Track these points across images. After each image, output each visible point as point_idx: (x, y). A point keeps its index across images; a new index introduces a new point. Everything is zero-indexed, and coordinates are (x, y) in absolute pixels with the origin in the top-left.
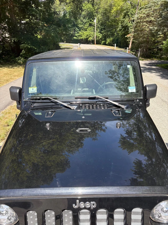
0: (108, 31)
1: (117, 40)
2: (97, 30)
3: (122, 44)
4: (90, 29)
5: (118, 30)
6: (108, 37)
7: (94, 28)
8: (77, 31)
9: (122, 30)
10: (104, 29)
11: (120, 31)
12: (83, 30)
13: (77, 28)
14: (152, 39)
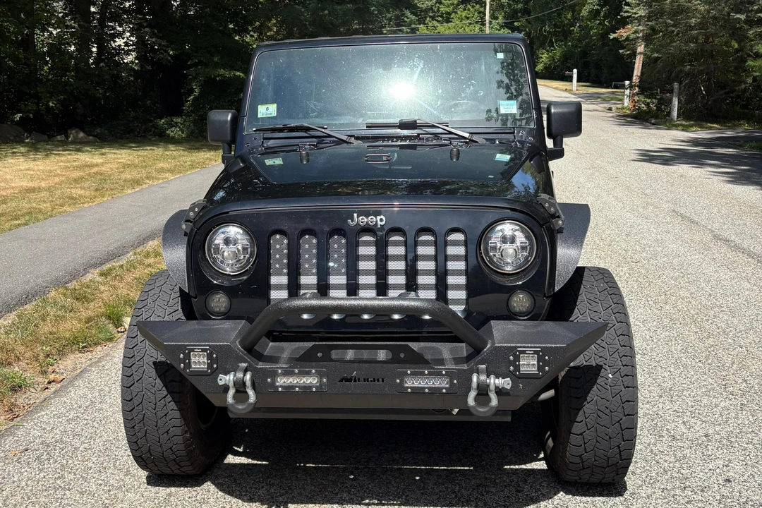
0: (542, 21)
1: (584, 54)
2: (494, 17)
3: (605, 71)
4: (464, 14)
5: (584, 12)
6: (542, 46)
7: (482, 9)
8: (410, 25)
9: (602, 14)
10: (526, 12)
11: (595, 18)
12: (433, 18)
13: (408, 13)
14: (727, 44)
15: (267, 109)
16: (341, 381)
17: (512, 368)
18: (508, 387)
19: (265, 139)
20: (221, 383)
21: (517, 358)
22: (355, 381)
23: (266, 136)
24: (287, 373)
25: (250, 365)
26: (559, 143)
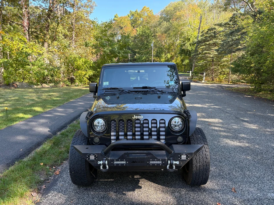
15: (106, 83)
16: (132, 163)
17: (179, 158)
18: (178, 164)
19: (105, 91)
20: (99, 164)
21: (181, 156)
22: (136, 162)
23: (106, 90)
24: (117, 160)
25: (107, 158)
26: (184, 93)
